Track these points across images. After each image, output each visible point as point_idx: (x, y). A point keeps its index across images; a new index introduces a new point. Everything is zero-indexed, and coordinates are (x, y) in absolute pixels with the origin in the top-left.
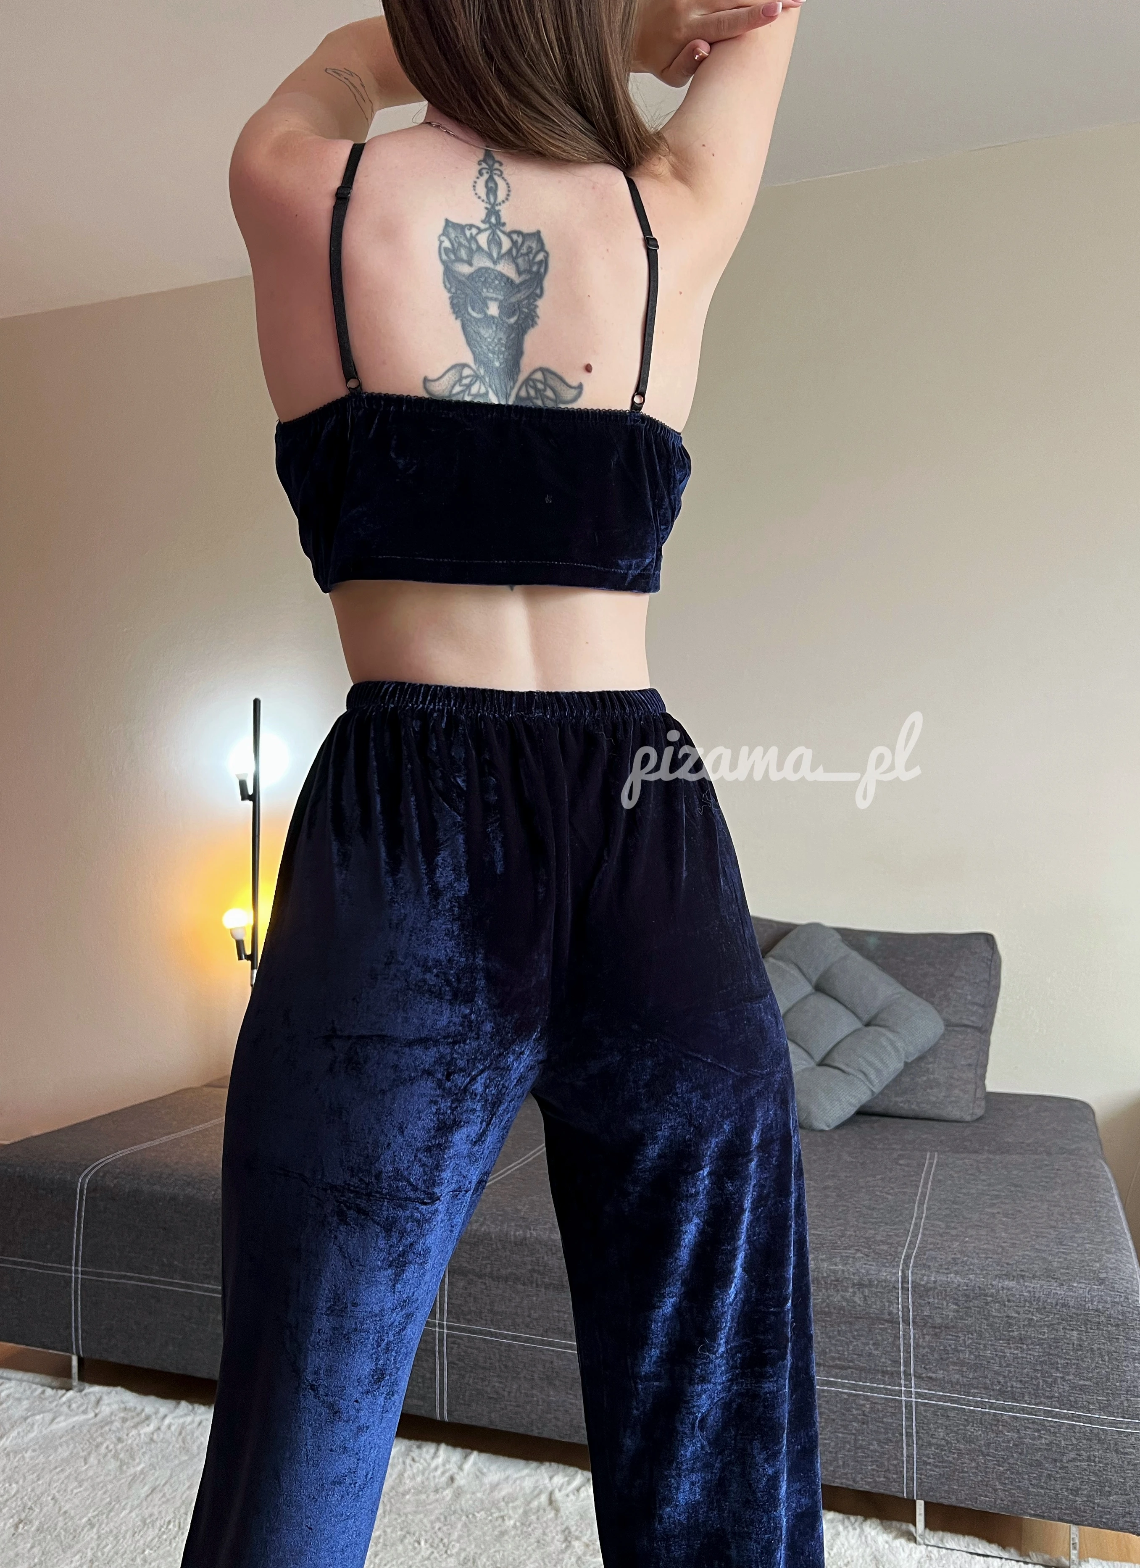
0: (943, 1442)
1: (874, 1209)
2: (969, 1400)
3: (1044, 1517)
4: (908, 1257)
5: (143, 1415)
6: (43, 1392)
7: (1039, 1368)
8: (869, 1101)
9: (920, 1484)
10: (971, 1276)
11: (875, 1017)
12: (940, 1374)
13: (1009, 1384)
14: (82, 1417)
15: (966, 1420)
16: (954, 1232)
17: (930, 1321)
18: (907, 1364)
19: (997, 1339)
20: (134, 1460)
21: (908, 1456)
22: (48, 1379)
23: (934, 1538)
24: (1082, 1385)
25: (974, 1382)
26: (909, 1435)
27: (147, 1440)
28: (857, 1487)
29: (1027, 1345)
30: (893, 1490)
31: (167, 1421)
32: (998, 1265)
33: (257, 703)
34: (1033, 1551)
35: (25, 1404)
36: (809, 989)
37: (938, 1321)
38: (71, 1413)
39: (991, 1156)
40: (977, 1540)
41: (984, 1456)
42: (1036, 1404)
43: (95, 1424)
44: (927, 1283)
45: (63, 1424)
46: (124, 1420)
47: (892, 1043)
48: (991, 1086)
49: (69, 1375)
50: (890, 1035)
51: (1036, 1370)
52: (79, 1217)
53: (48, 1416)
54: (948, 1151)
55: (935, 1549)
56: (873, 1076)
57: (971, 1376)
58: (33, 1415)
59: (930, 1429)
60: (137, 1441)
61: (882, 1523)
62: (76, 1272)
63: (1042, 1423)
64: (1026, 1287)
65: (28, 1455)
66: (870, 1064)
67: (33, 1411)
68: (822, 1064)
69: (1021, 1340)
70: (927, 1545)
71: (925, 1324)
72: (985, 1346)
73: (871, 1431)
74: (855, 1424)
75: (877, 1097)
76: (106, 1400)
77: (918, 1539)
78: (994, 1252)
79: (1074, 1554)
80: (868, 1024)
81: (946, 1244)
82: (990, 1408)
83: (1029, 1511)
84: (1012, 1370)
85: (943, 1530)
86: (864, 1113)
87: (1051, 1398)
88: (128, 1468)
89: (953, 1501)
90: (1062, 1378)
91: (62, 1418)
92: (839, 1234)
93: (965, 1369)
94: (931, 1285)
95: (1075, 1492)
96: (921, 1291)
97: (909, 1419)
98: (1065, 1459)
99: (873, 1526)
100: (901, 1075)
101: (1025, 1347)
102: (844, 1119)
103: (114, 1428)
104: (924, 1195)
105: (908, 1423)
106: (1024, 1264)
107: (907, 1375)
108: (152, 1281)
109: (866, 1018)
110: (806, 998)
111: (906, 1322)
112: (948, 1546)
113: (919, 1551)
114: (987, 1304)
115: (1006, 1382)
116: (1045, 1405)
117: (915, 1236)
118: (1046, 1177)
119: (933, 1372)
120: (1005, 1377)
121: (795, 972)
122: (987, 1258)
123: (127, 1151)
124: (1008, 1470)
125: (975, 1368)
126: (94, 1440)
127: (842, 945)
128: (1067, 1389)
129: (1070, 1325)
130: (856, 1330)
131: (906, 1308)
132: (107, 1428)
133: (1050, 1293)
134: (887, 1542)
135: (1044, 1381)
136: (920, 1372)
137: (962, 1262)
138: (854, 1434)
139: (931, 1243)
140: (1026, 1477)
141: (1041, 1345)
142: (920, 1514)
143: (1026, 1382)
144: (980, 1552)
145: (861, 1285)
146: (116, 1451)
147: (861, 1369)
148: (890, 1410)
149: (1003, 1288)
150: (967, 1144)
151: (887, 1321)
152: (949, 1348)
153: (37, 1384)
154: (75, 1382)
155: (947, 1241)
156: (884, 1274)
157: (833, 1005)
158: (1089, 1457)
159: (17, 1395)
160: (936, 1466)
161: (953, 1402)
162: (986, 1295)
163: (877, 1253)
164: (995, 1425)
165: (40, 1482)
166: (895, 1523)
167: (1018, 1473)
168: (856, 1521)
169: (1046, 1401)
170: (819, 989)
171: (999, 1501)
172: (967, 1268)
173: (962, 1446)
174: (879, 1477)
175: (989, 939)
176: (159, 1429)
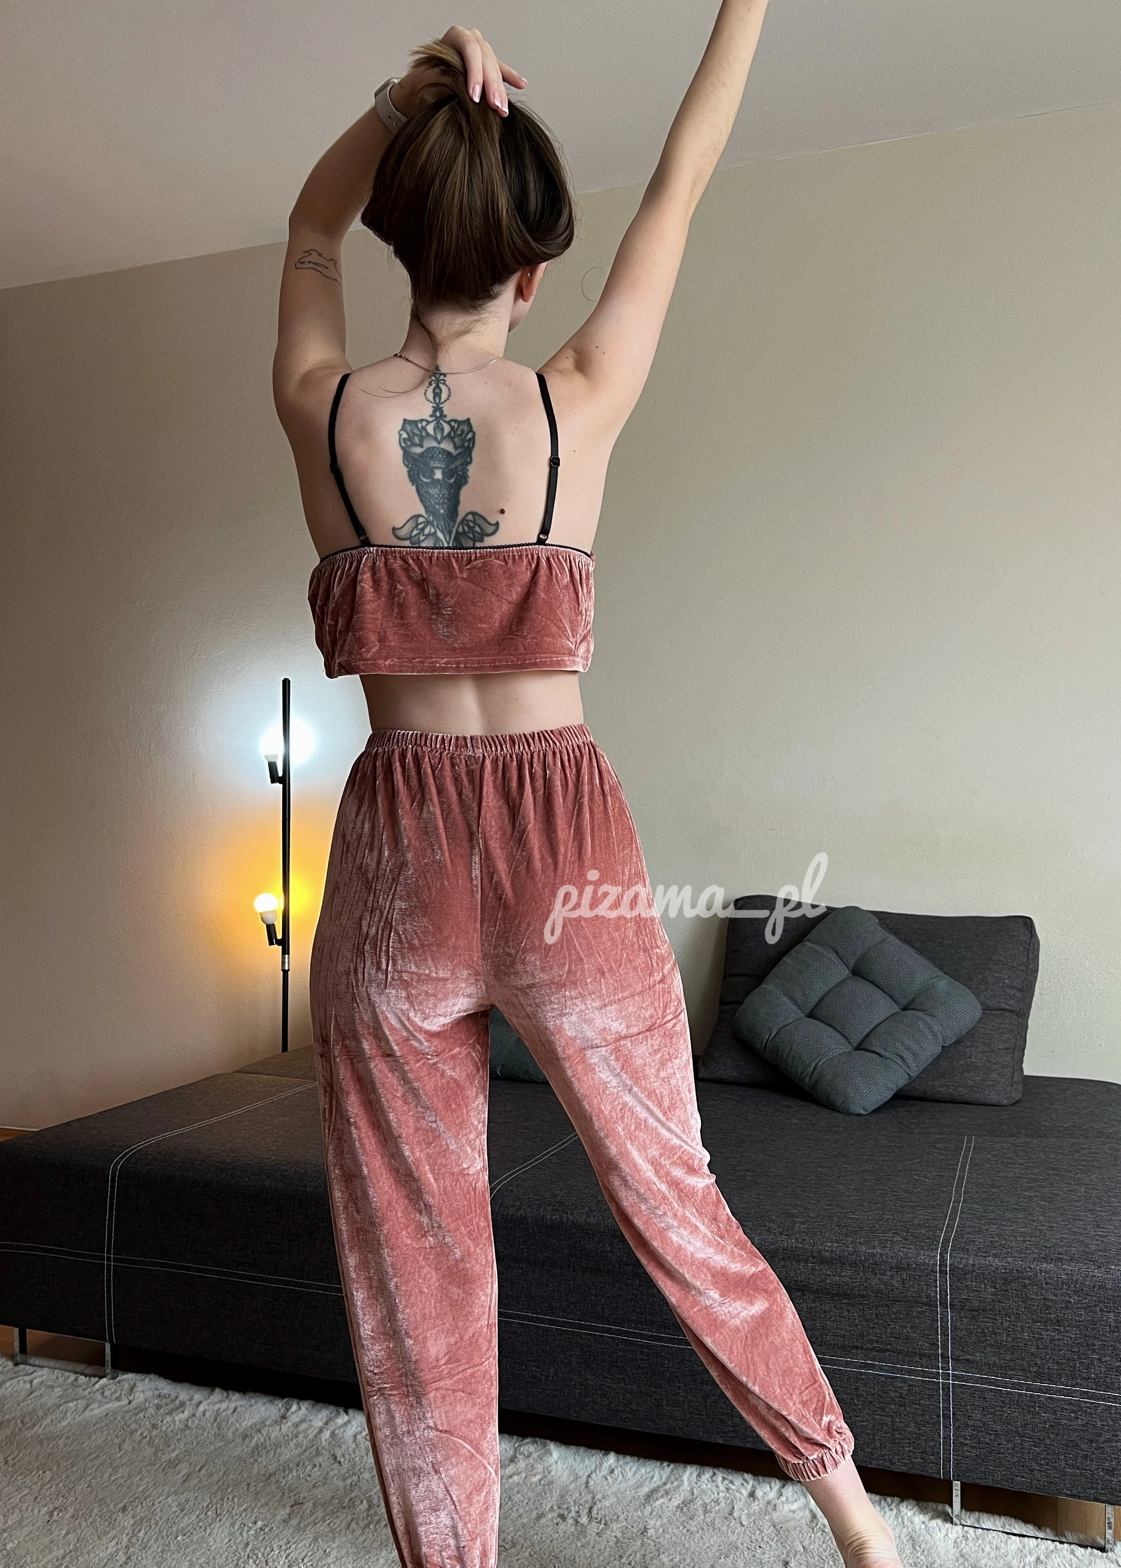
0: (979, 1424)
1: (912, 1193)
2: (1006, 1382)
3: (1079, 1497)
4: (946, 1240)
5: (178, 1402)
6: (76, 1380)
7: (1075, 1349)
8: (906, 1085)
9: (957, 1464)
10: (1009, 1259)
11: (913, 1000)
12: (978, 1356)
13: (1046, 1366)
14: (117, 1404)
15: (1003, 1402)
16: (992, 1216)
17: (968, 1304)
18: (945, 1347)
19: (1034, 1321)
20: (169, 1446)
21: (944, 1438)
22: (81, 1367)
23: (970, 1519)
25: (1011, 1364)
26: (946, 1417)
27: (182, 1427)
28: (894, 1468)
29: (1064, 1327)
30: (930, 1471)
31: (201, 1408)
32: (1036, 1248)
33: (286, 683)
34: (1068, 1530)
35: (58, 1391)
36: (846, 972)
37: (976, 1304)
38: (104, 1400)
39: (1028, 1140)
40: (1013, 1520)
41: (1021, 1436)
42: (1072, 1386)
43: (129, 1411)
44: (965, 1266)
45: (96, 1412)
46: (158, 1407)
47: (930, 1028)
48: (1030, 1068)
49: (102, 1364)
50: (927, 1019)
51: (1072, 1352)
52: (111, 1205)
53: (81, 1404)
54: (986, 1135)
55: (971, 1530)
56: (910, 1061)
57: (1008, 1357)
58: (67, 1402)
59: (967, 1411)
60: (172, 1428)
61: (918, 1504)
62: (109, 1259)
63: (1078, 1404)
64: (1064, 1269)
65: (61, 1442)
66: (908, 1048)
67: (65, 1399)
68: (859, 1048)
69: (1058, 1322)
70: (963, 1526)
71: (963, 1308)
72: (1022, 1329)
73: (909, 1413)
74: (893, 1407)
75: (914, 1081)
76: (140, 1386)
77: (955, 1519)
78: (1032, 1236)
79: (1109, 1533)
80: (905, 1009)
81: (983, 1227)
82: (1026, 1390)
83: (1065, 1491)
84: (1049, 1352)
85: (979, 1511)
86: (901, 1098)
87: (1089, 1378)
88: (163, 1454)
89: (990, 1483)
90: (1099, 1359)
91: (96, 1405)
92: (877, 1217)
93: (1002, 1352)
94: (970, 1269)
95: (1112, 1472)
96: (959, 1274)
97: (946, 1401)
98: (1102, 1439)
99: (910, 1507)
100: (938, 1058)
101: (1062, 1329)
102: (881, 1103)
103: (148, 1415)
104: (961, 1179)
105: (945, 1405)
106: (1062, 1246)
107: (945, 1357)
108: (186, 1268)
109: (904, 1002)
110: (843, 981)
111: (944, 1304)
112: (984, 1527)
113: (956, 1531)
114: (1025, 1286)
115: (1043, 1364)
116: (1081, 1386)
117: (953, 1219)
118: (1084, 1160)
119: (971, 1355)
120: (1042, 1359)
121: (833, 957)
122: (1024, 1241)
123: (159, 1138)
124: (1045, 1450)
125: (1013, 1350)
126: (129, 1427)
127: (880, 928)
128: (1103, 1370)
129: (1107, 1307)
130: (895, 1314)
131: (943, 1291)
132: (141, 1415)
133: (1087, 1276)
134: (923, 1523)
135: (1081, 1363)
136: (957, 1354)
137: (1000, 1245)
138: (892, 1416)
139: (969, 1227)
140: (1062, 1457)
141: (1078, 1327)
142: (957, 1496)
143: (1063, 1364)
144: (1016, 1532)
145: (898, 1268)
146: (151, 1437)
147: (899, 1352)
148: (927, 1392)
149: (1041, 1271)
150: (1005, 1127)
151: (925, 1304)
152: (987, 1331)
153: (70, 1372)
154: (108, 1370)
155: (985, 1224)
156: (921, 1258)
157: (870, 989)
159: (49, 1383)
160: (973, 1448)
161: (991, 1383)
162: (1024, 1278)
163: (915, 1237)
164: (1032, 1407)
165: (74, 1469)
166: (930, 1504)
167: (1054, 1453)
168: (892, 1502)
169: (1083, 1382)
170: (856, 972)
171: (1035, 1482)
172: (1005, 1251)
173: (999, 1428)
174: (916, 1458)
175: (1027, 923)
176: (194, 1415)
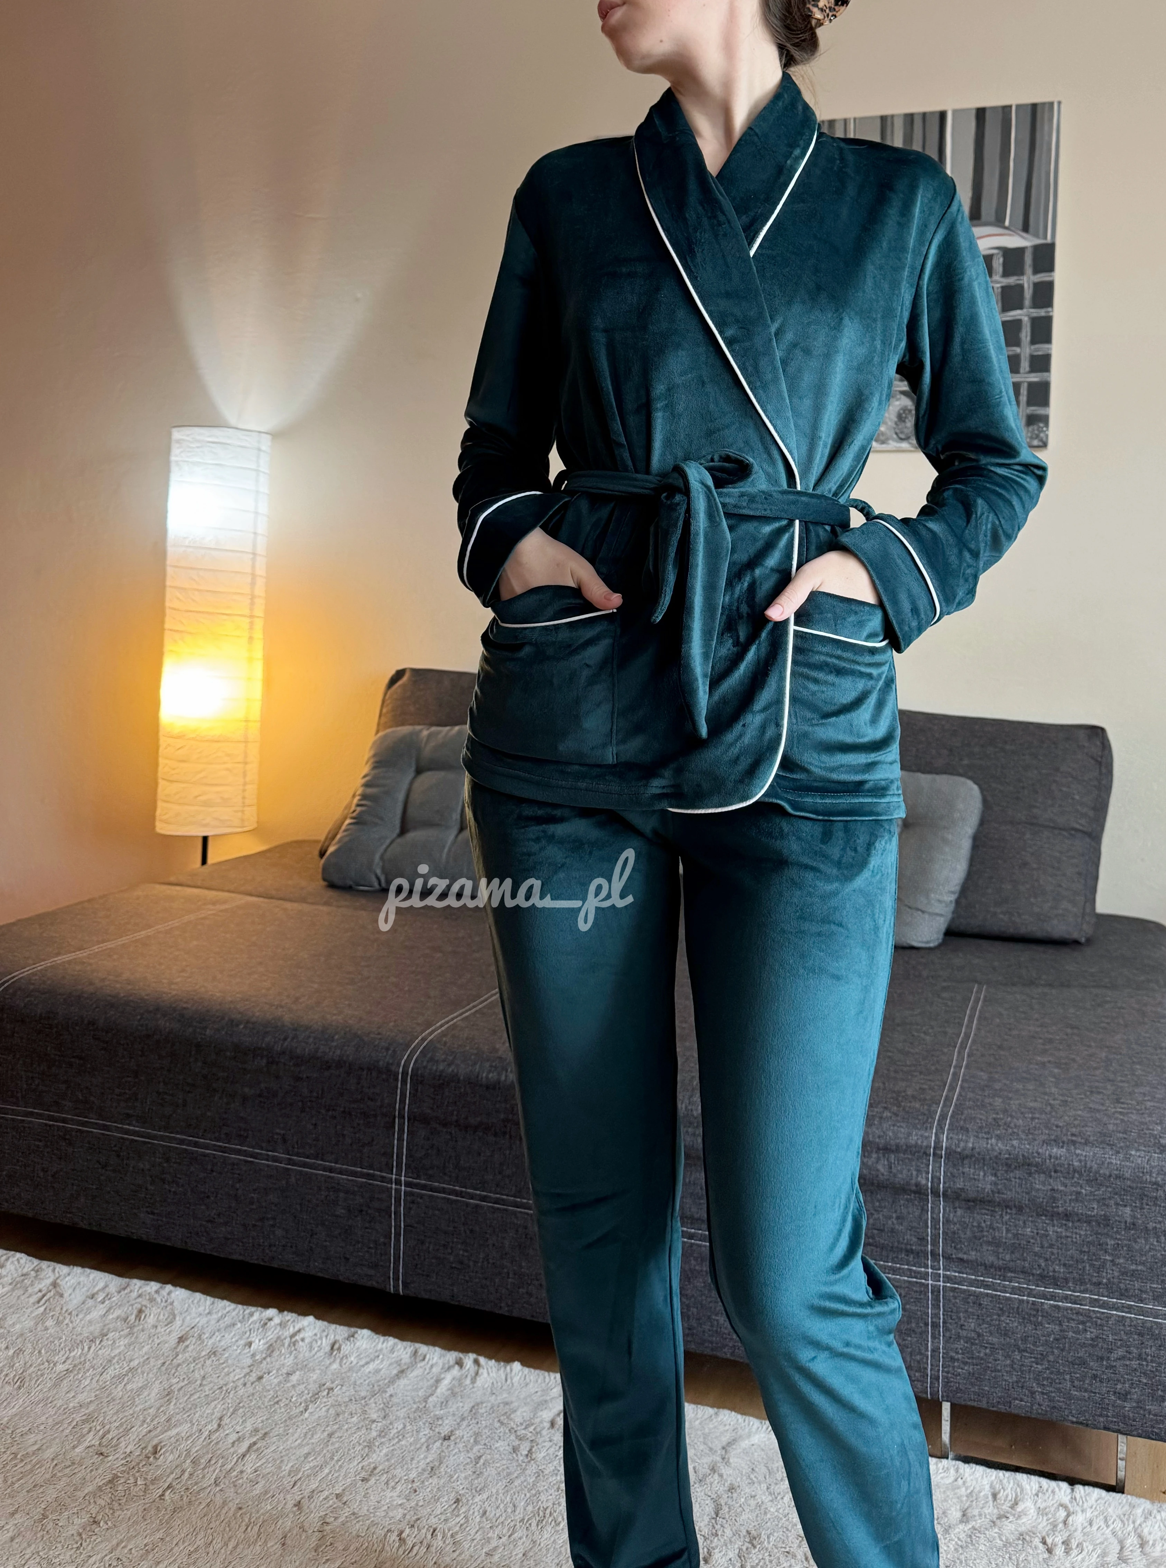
0: (973, 1335)
1: (907, 1053)
2: (1004, 1286)
3: (1087, 1425)
4: (943, 1118)
7: (1085, 1249)
9: (947, 1383)
10: (1015, 1142)
12: (973, 1256)
13: (1051, 1269)
15: (1001, 1309)
16: (997, 1086)
17: (963, 1193)
18: (935, 1243)
19: (1038, 1215)
21: (933, 1351)
24: (1134, 1271)
25: (1011, 1264)
26: (935, 1325)
29: (1073, 1222)
32: (1046, 1128)
37: (973, 1194)
39: (1047, 990)
41: (1021, 1351)
42: (1082, 1292)
44: (963, 1149)
51: (1082, 1252)
57: (1008, 1257)
59: (959, 1319)
63: (1087, 1315)
64: (1077, 1155)
69: (1067, 1216)
71: (958, 1197)
72: (1024, 1222)
77: (944, 1452)
78: (1042, 1111)
81: (987, 1100)
82: (1028, 1296)
83: (1070, 1418)
84: (1055, 1251)
87: (1100, 1283)
89: (983, 1404)
90: (1112, 1261)
93: (1001, 1250)
94: (969, 1153)
95: (1124, 1396)
96: (956, 1158)
97: (936, 1306)
98: (1113, 1356)
101: (1070, 1224)
104: (967, 1037)
105: (935, 1311)
106: (1075, 1126)
107: (934, 1255)
111: (935, 1193)
114: (1030, 1174)
115: (1048, 1266)
116: (1092, 1293)
117: (952, 1088)
118: (1107, 1017)
119: (965, 1253)
120: (1046, 1260)
122: (1033, 1119)
124: (1048, 1369)
125: (1014, 1248)
128: (1116, 1274)
129: (1123, 1200)
130: (878, 1201)
131: (936, 1178)
135: (1092, 1266)
136: (949, 1251)
137: (1005, 1124)
140: (1068, 1377)
141: (1089, 1222)
142: (946, 1419)
143: (1070, 1266)
145: (886, 1150)
147: (883, 1247)
148: (914, 1295)
149: (1050, 1156)
151: (915, 1192)
152: (983, 1225)
155: (988, 1096)
156: (914, 1138)
158: (1140, 1355)
160: (965, 1363)
161: (987, 1287)
162: (1030, 1165)
163: (908, 1112)
164: (1034, 1316)
167: (1059, 1373)
169: (1091, 1288)
171: (1036, 1405)
172: (1010, 1132)
173: (995, 1340)
